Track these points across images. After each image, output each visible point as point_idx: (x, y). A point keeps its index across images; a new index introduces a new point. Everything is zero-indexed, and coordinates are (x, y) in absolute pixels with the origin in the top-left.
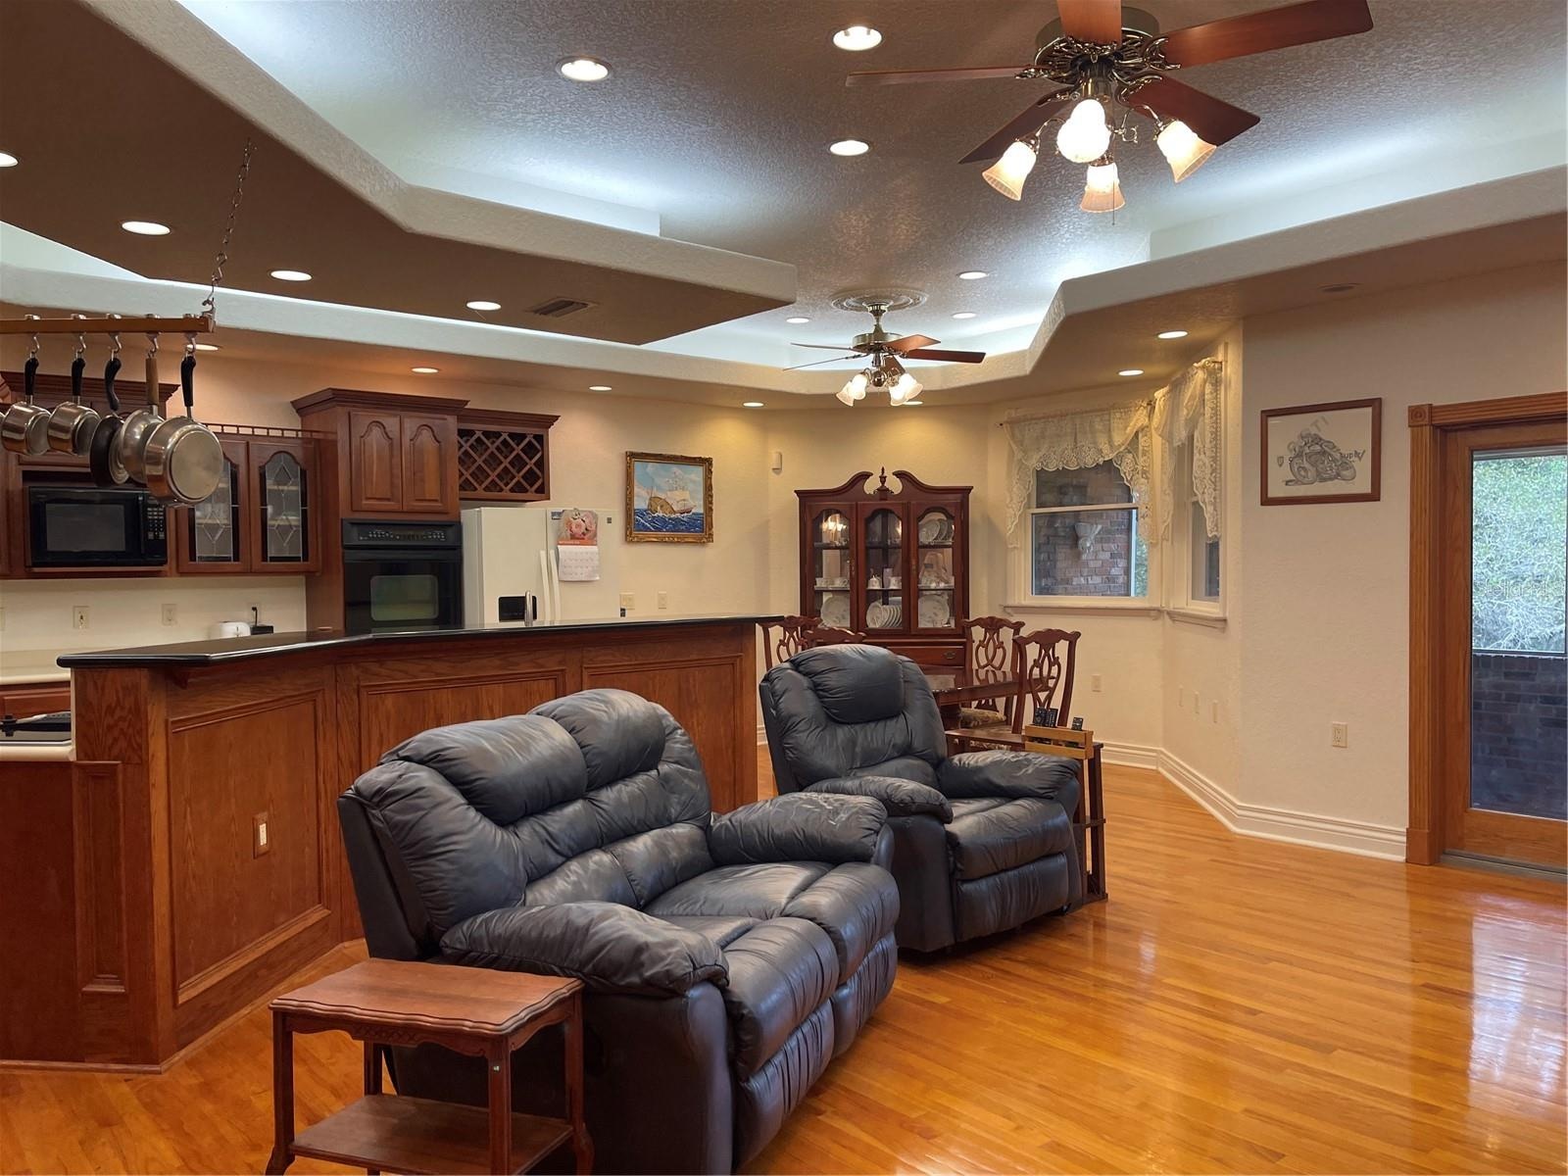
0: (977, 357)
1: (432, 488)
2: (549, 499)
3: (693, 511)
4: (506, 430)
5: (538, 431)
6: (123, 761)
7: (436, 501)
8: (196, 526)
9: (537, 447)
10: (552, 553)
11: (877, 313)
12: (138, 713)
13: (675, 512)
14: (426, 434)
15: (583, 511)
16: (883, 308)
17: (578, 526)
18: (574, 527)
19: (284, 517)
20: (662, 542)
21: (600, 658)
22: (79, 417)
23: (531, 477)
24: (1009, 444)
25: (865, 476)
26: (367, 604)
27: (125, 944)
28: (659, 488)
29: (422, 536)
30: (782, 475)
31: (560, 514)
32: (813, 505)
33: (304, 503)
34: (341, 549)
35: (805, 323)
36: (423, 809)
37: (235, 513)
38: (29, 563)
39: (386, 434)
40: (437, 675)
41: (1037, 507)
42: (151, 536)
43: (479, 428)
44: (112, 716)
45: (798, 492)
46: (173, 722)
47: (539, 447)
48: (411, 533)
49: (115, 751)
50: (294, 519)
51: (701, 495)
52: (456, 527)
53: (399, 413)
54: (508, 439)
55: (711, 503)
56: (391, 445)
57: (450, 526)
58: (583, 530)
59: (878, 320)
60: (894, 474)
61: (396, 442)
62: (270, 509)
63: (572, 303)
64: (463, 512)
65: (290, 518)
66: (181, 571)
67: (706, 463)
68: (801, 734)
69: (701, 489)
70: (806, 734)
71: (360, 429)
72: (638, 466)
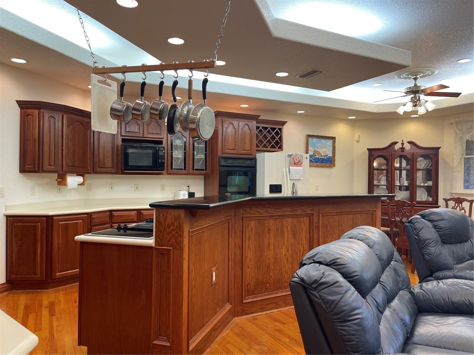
0: (457, 95)
1: (247, 146)
2: (283, 151)
3: (328, 156)
4: (269, 126)
5: (280, 127)
6: (173, 247)
7: (249, 150)
8: (173, 158)
9: (279, 133)
10: (287, 169)
11: (415, 79)
12: (180, 228)
13: (322, 156)
14: (246, 127)
15: (298, 154)
16: (418, 76)
17: (296, 160)
18: (295, 160)
19: (200, 156)
20: (318, 166)
21: (326, 209)
22: (162, 105)
23: (277, 143)
24: (456, 131)
25: (396, 143)
26: (226, 186)
27: (171, 325)
28: (317, 148)
29: (244, 163)
30: (360, 143)
31: (291, 155)
32: (373, 154)
33: (206, 151)
34: (219, 167)
35: (380, 86)
36: (340, 294)
37: (185, 153)
38: (123, 169)
39: (234, 127)
40: (269, 213)
41: (466, 155)
42: (160, 161)
43: (261, 126)
44: (170, 228)
45: (368, 149)
46: (191, 232)
47: (280, 133)
48: (240, 161)
49: (170, 243)
50: (203, 156)
51: (331, 150)
52: (255, 159)
53: (238, 120)
54: (270, 130)
55: (335, 153)
56: (235, 131)
57: (253, 159)
58: (298, 161)
59: (416, 81)
60: (407, 142)
61: (237, 129)
62: (195, 152)
63: (317, 71)
64: (257, 155)
65: (201, 156)
66: (168, 173)
67: (333, 138)
68: (432, 248)
69: (331, 148)
70: (435, 248)
71: (225, 126)
72: (310, 140)
